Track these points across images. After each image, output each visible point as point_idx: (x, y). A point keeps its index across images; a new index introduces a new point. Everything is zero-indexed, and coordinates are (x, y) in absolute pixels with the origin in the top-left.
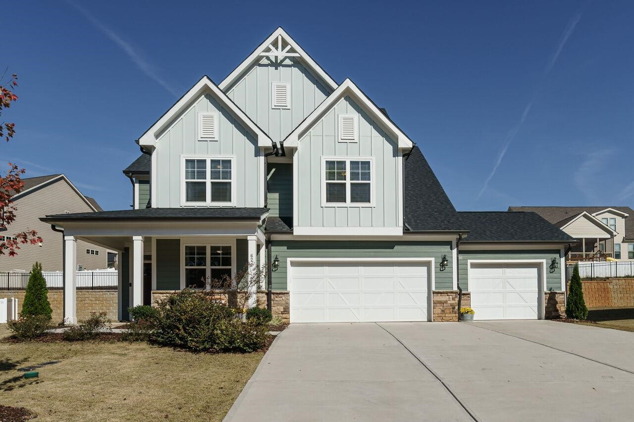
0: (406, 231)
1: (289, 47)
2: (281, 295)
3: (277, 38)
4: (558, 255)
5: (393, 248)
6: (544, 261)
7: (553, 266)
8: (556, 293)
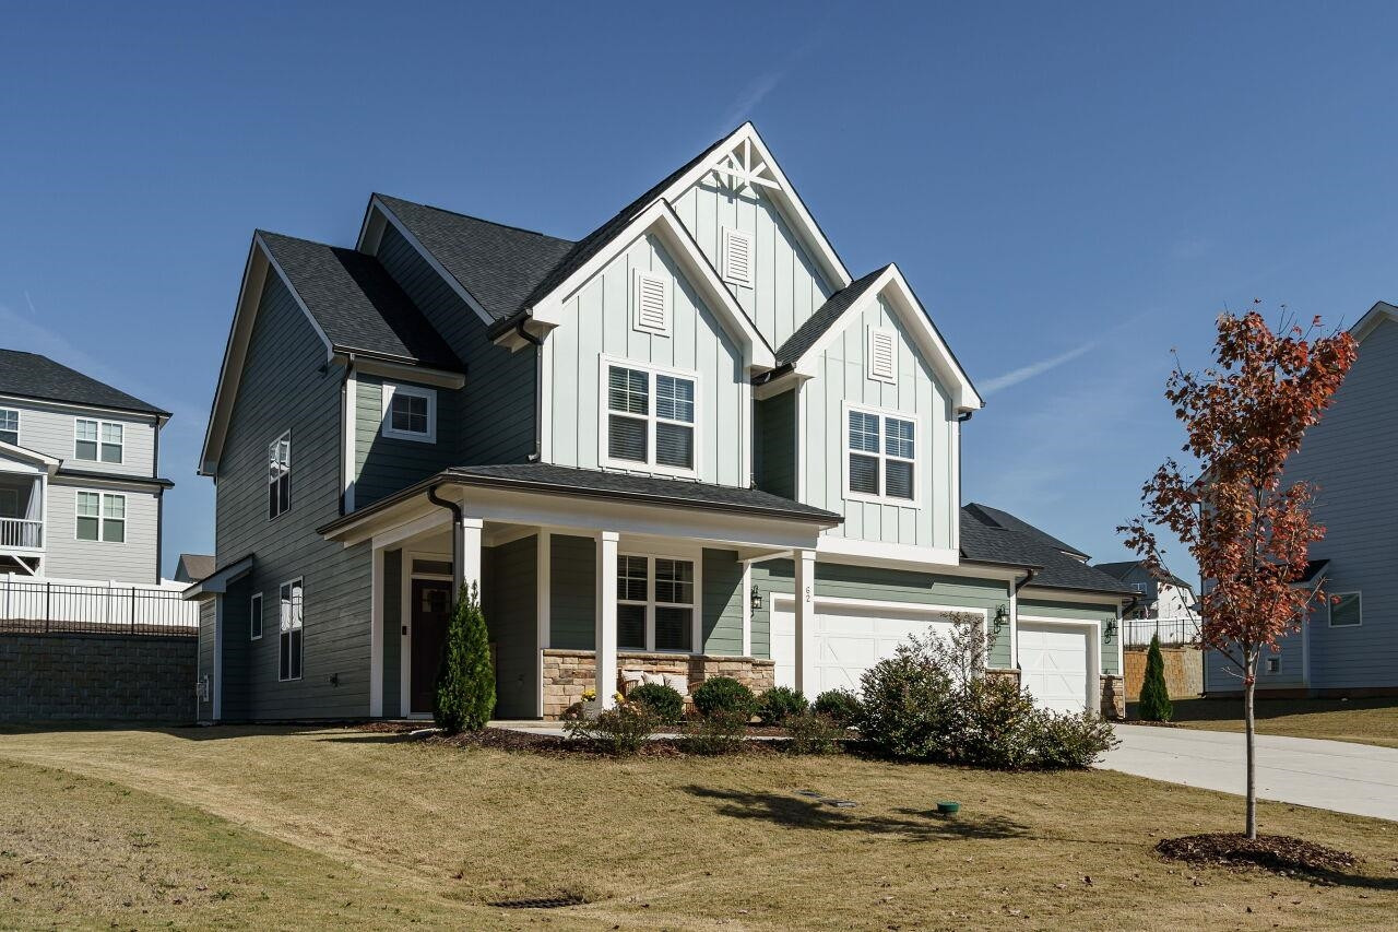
0: (964, 557)
1: (761, 168)
2: (760, 668)
3: (743, 144)
4: (1114, 614)
5: (929, 586)
6: (1098, 623)
7: (1110, 629)
8: (1114, 678)
